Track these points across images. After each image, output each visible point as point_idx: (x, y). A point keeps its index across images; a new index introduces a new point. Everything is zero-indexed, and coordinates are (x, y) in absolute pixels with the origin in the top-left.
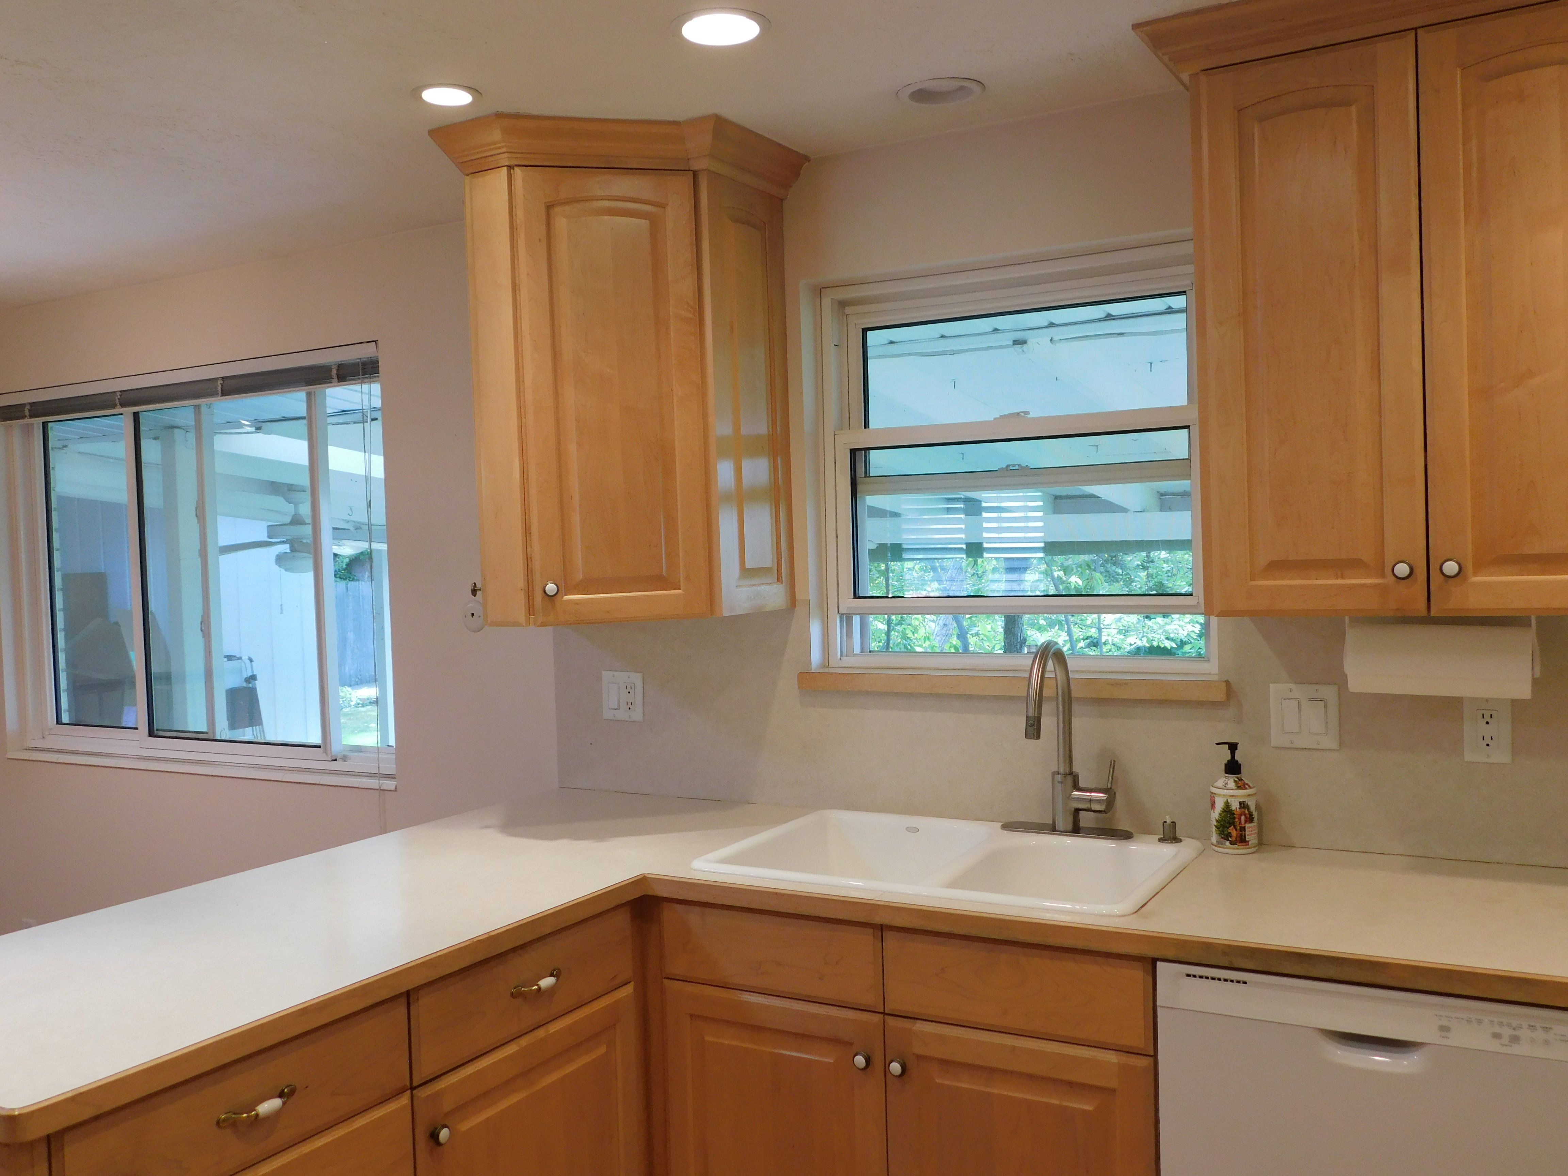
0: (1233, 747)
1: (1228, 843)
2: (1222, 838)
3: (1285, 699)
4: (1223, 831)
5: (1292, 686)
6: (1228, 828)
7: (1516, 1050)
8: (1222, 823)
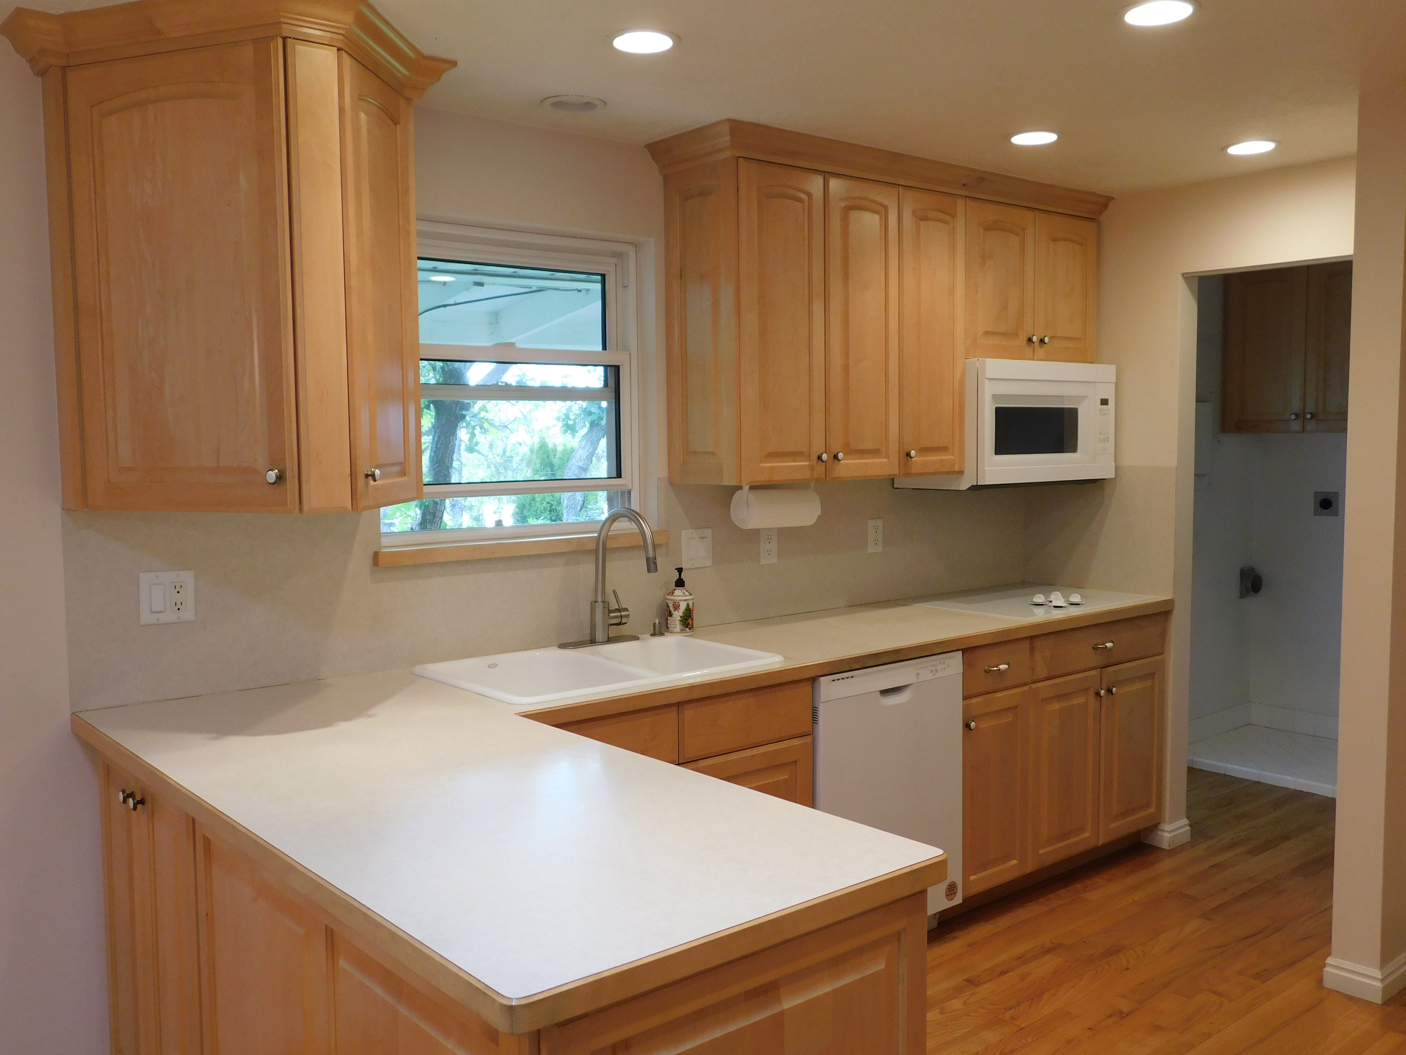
0: (680, 570)
1: (688, 629)
2: (685, 627)
3: (691, 539)
4: (685, 622)
5: (692, 530)
6: (688, 620)
7: (938, 675)
8: (685, 617)
